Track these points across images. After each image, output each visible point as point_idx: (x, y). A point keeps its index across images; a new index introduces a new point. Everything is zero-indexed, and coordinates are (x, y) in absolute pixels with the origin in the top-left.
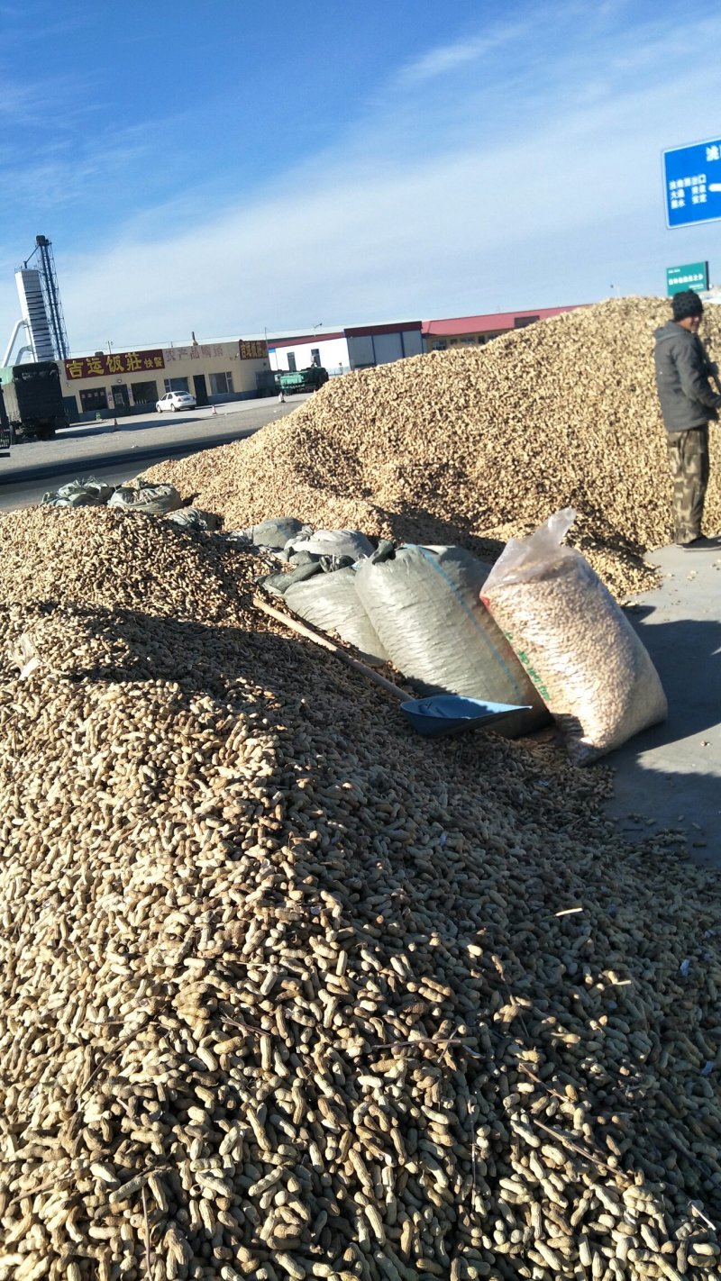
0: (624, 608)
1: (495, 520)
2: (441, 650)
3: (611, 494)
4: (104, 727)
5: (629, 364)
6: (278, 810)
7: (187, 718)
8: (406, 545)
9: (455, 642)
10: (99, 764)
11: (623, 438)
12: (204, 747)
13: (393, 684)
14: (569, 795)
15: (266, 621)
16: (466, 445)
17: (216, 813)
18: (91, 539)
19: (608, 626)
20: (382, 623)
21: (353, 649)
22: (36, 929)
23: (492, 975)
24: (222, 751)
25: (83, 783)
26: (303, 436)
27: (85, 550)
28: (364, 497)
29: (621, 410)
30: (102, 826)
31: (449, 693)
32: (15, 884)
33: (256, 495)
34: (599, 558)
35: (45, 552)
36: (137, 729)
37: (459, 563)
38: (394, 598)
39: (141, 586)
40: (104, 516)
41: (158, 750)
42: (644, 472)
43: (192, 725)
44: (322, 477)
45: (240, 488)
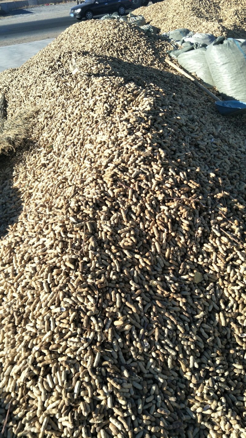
4: (95, 91)
6: (149, 121)
7: (123, 88)
10: (91, 103)
12: (128, 99)
13: (215, 95)
15: (169, 68)
17: (127, 120)
18: (106, 32)
20: (214, 70)
21: (201, 81)
22: (66, 153)
23: (217, 184)
24: (134, 101)
25: (86, 109)
27: (104, 36)
28: (218, 22)
30: (90, 123)
31: (236, 100)
32: (61, 140)
33: (174, 20)
35: (90, 37)
36: (106, 92)
38: (220, 60)
39: (123, 51)
40: (112, 23)
41: (112, 99)
43: (125, 91)
44: (203, 13)
45: (169, 17)
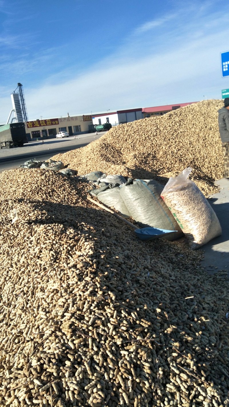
0: (208, 199)
1: (165, 171)
2: (148, 213)
3: (203, 162)
4: (39, 239)
5: (209, 121)
6: (95, 265)
7: (65, 236)
8: (136, 180)
9: (152, 210)
10: (37, 250)
11: (207, 144)
12: (71, 245)
13: (132, 224)
14: (189, 259)
15: (91, 204)
16: (156, 147)
17: (75, 266)
18: (35, 179)
19: (202, 205)
20: (129, 204)
21: (119, 213)
22: (16, 303)
23: (164, 318)
24: (77, 246)
25: (32, 257)
26: (104, 145)
27: (33, 182)
28: (123, 164)
29: (207, 136)
30: (38, 270)
31: (150, 227)
32: (10, 289)
33: (88, 164)
34: (199, 183)
35: (20, 183)
36: (49, 239)
37: (154, 185)
38: (132, 196)
39: (51, 193)
40: (39, 171)
41: (56, 246)
42: (214, 155)
43: (67, 238)
44: (109, 158)
45: (83, 162)
